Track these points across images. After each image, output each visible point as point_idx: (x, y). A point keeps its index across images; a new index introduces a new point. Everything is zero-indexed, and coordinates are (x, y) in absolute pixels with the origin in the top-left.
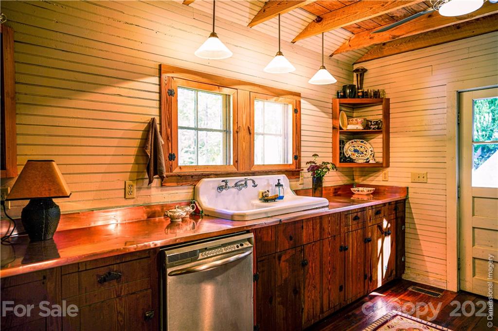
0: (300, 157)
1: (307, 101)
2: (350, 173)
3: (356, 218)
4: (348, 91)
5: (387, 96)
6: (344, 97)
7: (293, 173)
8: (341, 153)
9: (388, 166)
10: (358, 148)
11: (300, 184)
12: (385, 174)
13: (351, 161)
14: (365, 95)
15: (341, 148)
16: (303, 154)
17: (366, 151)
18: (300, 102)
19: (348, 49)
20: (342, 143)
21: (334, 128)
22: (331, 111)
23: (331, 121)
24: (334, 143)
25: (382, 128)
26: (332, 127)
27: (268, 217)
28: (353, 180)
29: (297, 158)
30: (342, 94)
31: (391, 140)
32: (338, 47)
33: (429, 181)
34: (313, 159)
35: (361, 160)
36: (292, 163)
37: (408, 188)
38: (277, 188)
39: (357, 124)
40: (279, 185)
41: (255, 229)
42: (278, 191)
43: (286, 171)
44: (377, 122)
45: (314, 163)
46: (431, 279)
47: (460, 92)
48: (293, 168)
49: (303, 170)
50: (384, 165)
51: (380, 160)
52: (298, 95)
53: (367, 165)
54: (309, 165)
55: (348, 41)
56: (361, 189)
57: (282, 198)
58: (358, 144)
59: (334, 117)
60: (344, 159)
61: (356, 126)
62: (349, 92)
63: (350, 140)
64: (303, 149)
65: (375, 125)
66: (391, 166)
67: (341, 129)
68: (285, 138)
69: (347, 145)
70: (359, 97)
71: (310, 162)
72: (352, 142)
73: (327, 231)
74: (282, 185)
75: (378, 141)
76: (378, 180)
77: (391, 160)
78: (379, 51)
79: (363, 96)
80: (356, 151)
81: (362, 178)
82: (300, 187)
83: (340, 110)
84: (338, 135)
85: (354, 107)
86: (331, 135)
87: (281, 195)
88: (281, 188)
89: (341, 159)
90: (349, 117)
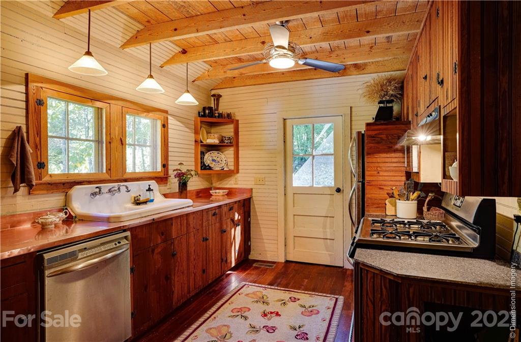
0: (168, 165)
1: (174, 118)
2: (209, 179)
3: (214, 215)
4: (207, 111)
5: (237, 118)
6: (204, 116)
7: (162, 179)
8: (201, 162)
9: (238, 172)
10: (215, 158)
11: (168, 189)
12: (236, 179)
13: (210, 168)
14: (220, 115)
15: (202, 158)
16: (170, 163)
17: (222, 161)
18: (167, 118)
19: (207, 78)
20: (203, 154)
21: (196, 141)
22: (193, 127)
23: (193, 135)
24: (196, 154)
25: (233, 143)
26: (194, 140)
27: (142, 217)
28: (212, 184)
29: (165, 166)
30: (202, 113)
31: (240, 152)
32: (199, 75)
33: (266, 183)
34: (179, 167)
35: (217, 168)
36: (160, 170)
37: (252, 189)
38: (148, 192)
39: (214, 138)
40: (149, 190)
41: (131, 228)
42: (149, 195)
43: (156, 178)
44: (229, 138)
45: (180, 170)
46: (268, 255)
47: (285, 119)
48: (162, 175)
49: (170, 176)
50: (235, 172)
51: (232, 168)
52: (166, 112)
53: (222, 172)
54: (176, 172)
55: (207, 72)
56: (217, 191)
57: (152, 201)
58: (214, 154)
59: (196, 132)
60: (205, 167)
61: (213, 140)
62: (208, 113)
63: (209, 151)
64: (170, 158)
65: (228, 140)
66: (240, 171)
67: (201, 142)
68: (154, 149)
69: (206, 156)
70: (215, 117)
71: (177, 170)
72: (211, 154)
73: (192, 226)
74: (152, 190)
75: (230, 152)
76: (230, 183)
77: (240, 167)
78: (230, 82)
79: (219, 117)
80: (213, 160)
81: (218, 183)
82: (168, 191)
83: (201, 127)
84: (200, 147)
85: (212, 125)
86: (193, 147)
87: (152, 198)
88: (151, 192)
89: (201, 167)
90: (208, 133)
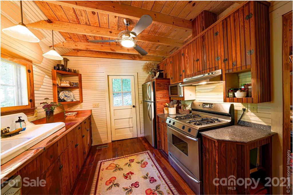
0: (34, 100)
1: (38, 68)
2: (62, 107)
3: (79, 128)
4: (61, 68)
5: (80, 73)
6: (59, 69)
7: (30, 110)
8: (58, 97)
9: (82, 102)
10: (67, 95)
11: (35, 117)
12: (81, 105)
13: (64, 101)
14: (70, 70)
15: (58, 95)
16: (36, 98)
17: (71, 96)
18: (32, 66)
19: (63, 46)
20: (59, 92)
21: (54, 84)
22: (51, 75)
23: (51, 80)
24: (54, 92)
25: (79, 86)
26: (52, 84)
27: (28, 150)
28: (64, 110)
29: (31, 100)
30: (57, 68)
31: (83, 91)
32: (56, 44)
33: (100, 106)
34: (45, 101)
35: (69, 100)
36: (28, 104)
37: (91, 110)
38: (18, 124)
39: (67, 83)
40: (20, 121)
42: (19, 126)
43: (24, 110)
44: (76, 83)
45: (46, 103)
47: (108, 76)
48: (30, 107)
49: (37, 108)
50: (81, 102)
51: (79, 100)
52: (31, 62)
53: (72, 102)
54: (43, 105)
55: (62, 43)
56: (69, 113)
57: (24, 129)
58: (66, 93)
59: (53, 79)
60: (60, 100)
61: (65, 84)
62: (62, 68)
63: (62, 91)
64: (35, 95)
65: (75, 85)
66: (83, 101)
67: (58, 85)
68: (18, 88)
69: (61, 94)
70: (67, 71)
71: (44, 103)
72: (64, 92)
73: (69, 141)
74: (23, 121)
75: (76, 92)
76: (78, 108)
77: (83, 99)
78: (77, 52)
79: (69, 71)
80: (65, 96)
81: (69, 109)
82: (35, 119)
83: (57, 76)
84: (57, 88)
85: (63, 75)
86: (52, 88)
87: (23, 127)
88: (22, 123)
89: (58, 100)
90: (61, 80)
